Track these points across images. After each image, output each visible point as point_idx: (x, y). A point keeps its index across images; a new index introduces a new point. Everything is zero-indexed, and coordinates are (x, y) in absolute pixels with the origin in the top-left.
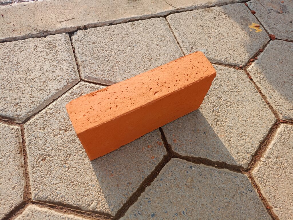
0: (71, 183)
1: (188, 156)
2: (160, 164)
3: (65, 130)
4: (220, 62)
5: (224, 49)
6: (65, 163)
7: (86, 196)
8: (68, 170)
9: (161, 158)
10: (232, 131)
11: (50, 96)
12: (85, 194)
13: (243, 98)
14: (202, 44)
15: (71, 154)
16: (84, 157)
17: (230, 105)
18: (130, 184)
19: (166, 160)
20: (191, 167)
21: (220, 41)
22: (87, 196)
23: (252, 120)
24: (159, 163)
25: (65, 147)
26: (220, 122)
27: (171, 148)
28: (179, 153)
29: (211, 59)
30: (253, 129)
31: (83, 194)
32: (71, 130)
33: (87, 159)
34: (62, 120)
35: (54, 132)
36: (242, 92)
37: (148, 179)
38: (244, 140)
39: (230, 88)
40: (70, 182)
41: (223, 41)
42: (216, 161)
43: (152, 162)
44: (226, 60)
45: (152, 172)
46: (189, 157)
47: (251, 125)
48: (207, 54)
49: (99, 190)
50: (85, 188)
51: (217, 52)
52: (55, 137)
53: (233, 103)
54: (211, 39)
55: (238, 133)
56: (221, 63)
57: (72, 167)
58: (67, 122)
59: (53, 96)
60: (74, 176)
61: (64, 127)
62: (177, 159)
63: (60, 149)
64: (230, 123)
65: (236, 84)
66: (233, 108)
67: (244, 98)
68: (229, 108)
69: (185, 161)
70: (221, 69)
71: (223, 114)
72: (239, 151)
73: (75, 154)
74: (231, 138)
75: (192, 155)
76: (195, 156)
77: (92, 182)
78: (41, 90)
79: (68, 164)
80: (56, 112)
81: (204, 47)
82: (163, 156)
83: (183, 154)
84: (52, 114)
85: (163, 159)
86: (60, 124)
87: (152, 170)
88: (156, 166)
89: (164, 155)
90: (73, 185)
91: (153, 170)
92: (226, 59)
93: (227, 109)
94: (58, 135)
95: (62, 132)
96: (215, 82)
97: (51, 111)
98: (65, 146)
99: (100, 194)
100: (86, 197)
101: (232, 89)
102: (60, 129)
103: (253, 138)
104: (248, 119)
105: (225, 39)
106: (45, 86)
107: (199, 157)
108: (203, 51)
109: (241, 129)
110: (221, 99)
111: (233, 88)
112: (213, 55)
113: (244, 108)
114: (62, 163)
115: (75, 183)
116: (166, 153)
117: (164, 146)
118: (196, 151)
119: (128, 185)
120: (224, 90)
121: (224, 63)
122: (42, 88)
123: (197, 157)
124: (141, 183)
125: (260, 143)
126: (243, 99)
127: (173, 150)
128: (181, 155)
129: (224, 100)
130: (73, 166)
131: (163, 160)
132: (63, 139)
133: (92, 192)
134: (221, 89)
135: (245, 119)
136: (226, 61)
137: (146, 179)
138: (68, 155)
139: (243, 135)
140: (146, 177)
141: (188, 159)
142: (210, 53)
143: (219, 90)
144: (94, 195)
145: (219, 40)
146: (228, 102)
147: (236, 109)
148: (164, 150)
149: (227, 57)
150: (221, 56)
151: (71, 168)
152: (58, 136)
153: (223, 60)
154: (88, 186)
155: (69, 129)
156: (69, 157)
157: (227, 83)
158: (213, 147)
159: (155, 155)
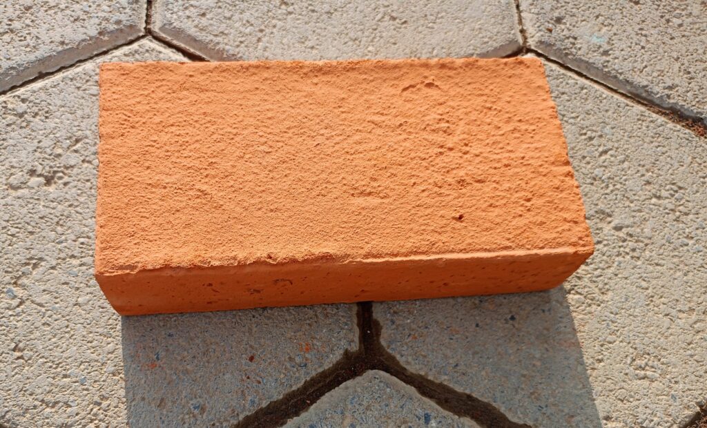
0: (14, 350)
1: (430, 378)
2: (324, 375)
3: (46, 177)
4: (644, 95)
5: (675, 55)
6: (15, 283)
7: (47, 406)
8: (18, 306)
9: (336, 357)
10: (610, 338)
11: (32, 57)
12: (49, 398)
13: (687, 237)
14: (597, 17)
15: (41, 259)
16: (80, 279)
17: (634, 250)
18: (203, 409)
19: (349, 368)
20: (427, 419)
21: (668, 21)
22: (53, 407)
23: (695, 323)
24: (320, 370)
25: (32, 233)
26: (577, 296)
27: (378, 335)
28: (402, 361)
29: (615, 77)
30: (689, 352)
31: (40, 397)
32: (65, 184)
33: (89, 290)
34: (46, 143)
35: (12, 174)
36: (691, 216)
37: (271, 413)
38: (646, 383)
39: (654, 191)
40: (13, 345)
41: (680, 25)
42: (521, 422)
43: (298, 360)
44: (667, 92)
45: (289, 395)
46: (430, 381)
47: (689, 338)
48: (606, 53)
49: (96, 398)
50: (54, 378)
51: (646, 57)
52: (10, 191)
53: (646, 245)
54: (637, 7)
55: (631, 350)
56: (645, 99)
57: (33, 302)
58: (59, 155)
59: (42, 61)
60: (31, 332)
61: (47, 168)
62: (387, 375)
63: (13, 235)
64: (614, 310)
65: (680, 184)
66: (639, 263)
67: (692, 238)
68: (628, 257)
69: (411, 390)
70: (641, 118)
71: (597, 273)
72: (614, 415)
73: (54, 263)
74: (600, 361)
75: (444, 379)
76: (451, 385)
77: (82, 367)
78: (12, 31)
79: (24, 287)
80: (37, 114)
81: (605, 29)
82: (342, 352)
83: (413, 368)
84: (21, 115)
85: (338, 363)
86: (37, 154)
87: (291, 386)
88: (308, 379)
89: (346, 353)
90: (18, 358)
91: (294, 388)
92: (670, 88)
93: (620, 258)
94: (19, 188)
95: (35, 180)
96: (603, 158)
97: (22, 107)
98: (30, 228)
99: (95, 415)
100: (48, 410)
101: (659, 198)
102: (32, 172)
103: (681, 386)
104: (681, 315)
105: (690, 20)
106: (28, 22)
107: (468, 392)
108: (595, 40)
109: (646, 340)
110: (609, 219)
111: (664, 193)
112: (627, 66)
113: (678, 274)
114: (7, 279)
115: (27, 353)
116: (355, 347)
117: (355, 321)
118: (462, 368)
119: (196, 412)
120: (630, 194)
121: (658, 102)
122: (16, 25)
123: (459, 389)
124: (241, 417)
125: (701, 406)
126: (686, 241)
127: (383, 343)
128: (408, 367)
129: (618, 228)
130: (38, 300)
131: (338, 366)
132: (30, 206)
133: (72, 398)
134: (618, 186)
135: (674, 312)
136: (668, 96)
137: (261, 409)
138: (31, 258)
139: (647, 364)
140: (264, 404)
141: (425, 387)
142: (617, 53)
143: (611, 187)
144: (74, 409)
145: (667, 17)
146: (631, 236)
147: (651, 268)
148: (350, 336)
149: (677, 81)
150: (655, 74)
151: (28, 303)
152: (20, 192)
153: (656, 89)
154: (65, 376)
155: (61, 178)
156: (35, 266)
157: (648, 171)
158: (525, 372)
159: (315, 342)
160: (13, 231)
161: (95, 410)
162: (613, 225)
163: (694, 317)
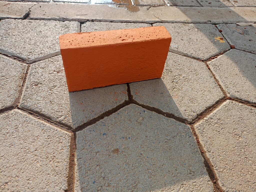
0: (50, 102)
1: (145, 104)
2: (120, 105)
3: (57, 72)
4: (187, 55)
5: (192, 48)
6: (50, 90)
7: (57, 112)
8: (51, 94)
10: (184, 96)
11: (55, 52)
12: (58, 110)
13: (199, 78)
14: (175, 43)
15: (56, 86)
16: (65, 89)
17: (188, 81)
18: (93, 112)
19: (126, 103)
20: (144, 111)
22: (59, 112)
23: (203, 93)
24: (120, 104)
26: (176, 89)
27: (132, 97)
29: (180, 52)
30: (202, 98)
31: (56, 110)
32: (62, 73)
33: (67, 91)
34: (57, 66)
35: (50, 71)
36: (199, 75)
37: (109, 112)
38: (193, 104)
39: (191, 71)
40: (50, 101)
41: (192, 43)
42: (166, 112)
43: (114, 102)
44: (191, 54)
45: (113, 109)
47: (202, 96)
48: (177, 48)
49: (69, 110)
50: (59, 107)
51: (186, 49)
52: (49, 74)
53: (190, 80)
54: (183, 41)
55: (189, 98)
56: (187, 56)
58: (61, 68)
59: (56, 53)
60: (54, 99)
61: (58, 70)
62: (135, 104)
64: (185, 91)
65: (196, 69)
66: (189, 83)
67: (200, 78)
68: (186, 82)
69: (141, 107)
70: (186, 59)
71: (180, 85)
72: (187, 110)
73: (59, 86)
74: (182, 100)
76: (149, 106)
77: (65, 105)
78: (50, 48)
79: (52, 91)
80: (56, 61)
81: (176, 45)
82: (124, 100)
84: (52, 61)
85: (124, 103)
86: (56, 68)
88: (117, 106)
89: (125, 101)
91: (114, 107)
92: (192, 53)
94: (52, 74)
95: (55, 73)
96: (179, 65)
97: (52, 60)
98: (54, 81)
99: (68, 113)
100: (58, 113)
102: (54, 71)
103: (201, 104)
104: (199, 92)
105: (194, 42)
106: (54, 46)
107: (153, 107)
108: (175, 46)
109: (192, 96)
110: (181, 76)
111: (193, 71)
112: (182, 50)
113: (198, 84)
114: (49, 89)
115: (53, 103)
116: (127, 99)
117: (127, 95)
118: (151, 102)
120: (185, 71)
121: (189, 56)
122: (51, 47)
123: (151, 106)
124: (102, 113)
125: (206, 108)
126: (199, 79)
127: (133, 98)
128: (139, 103)
129: (184, 77)
130: (55, 93)
132: (54, 77)
133: (63, 110)
134: (183, 70)
136: (192, 55)
137: (107, 111)
138: (54, 86)
139: (193, 101)
140: (107, 110)
141: (143, 106)
142: (180, 48)
143: (181, 70)
144: (63, 113)
145: (189, 42)
146: (187, 78)
147: (192, 84)
148: (126, 97)
149: (193, 52)
150: (188, 51)
151: (53, 94)
152: (52, 75)
153: (189, 54)
154: (61, 106)
155: (61, 72)
157: (189, 67)
158: (166, 103)
159: (118, 99)
160: (50, 81)
161: (68, 112)
162: (182, 77)
163: (202, 92)
